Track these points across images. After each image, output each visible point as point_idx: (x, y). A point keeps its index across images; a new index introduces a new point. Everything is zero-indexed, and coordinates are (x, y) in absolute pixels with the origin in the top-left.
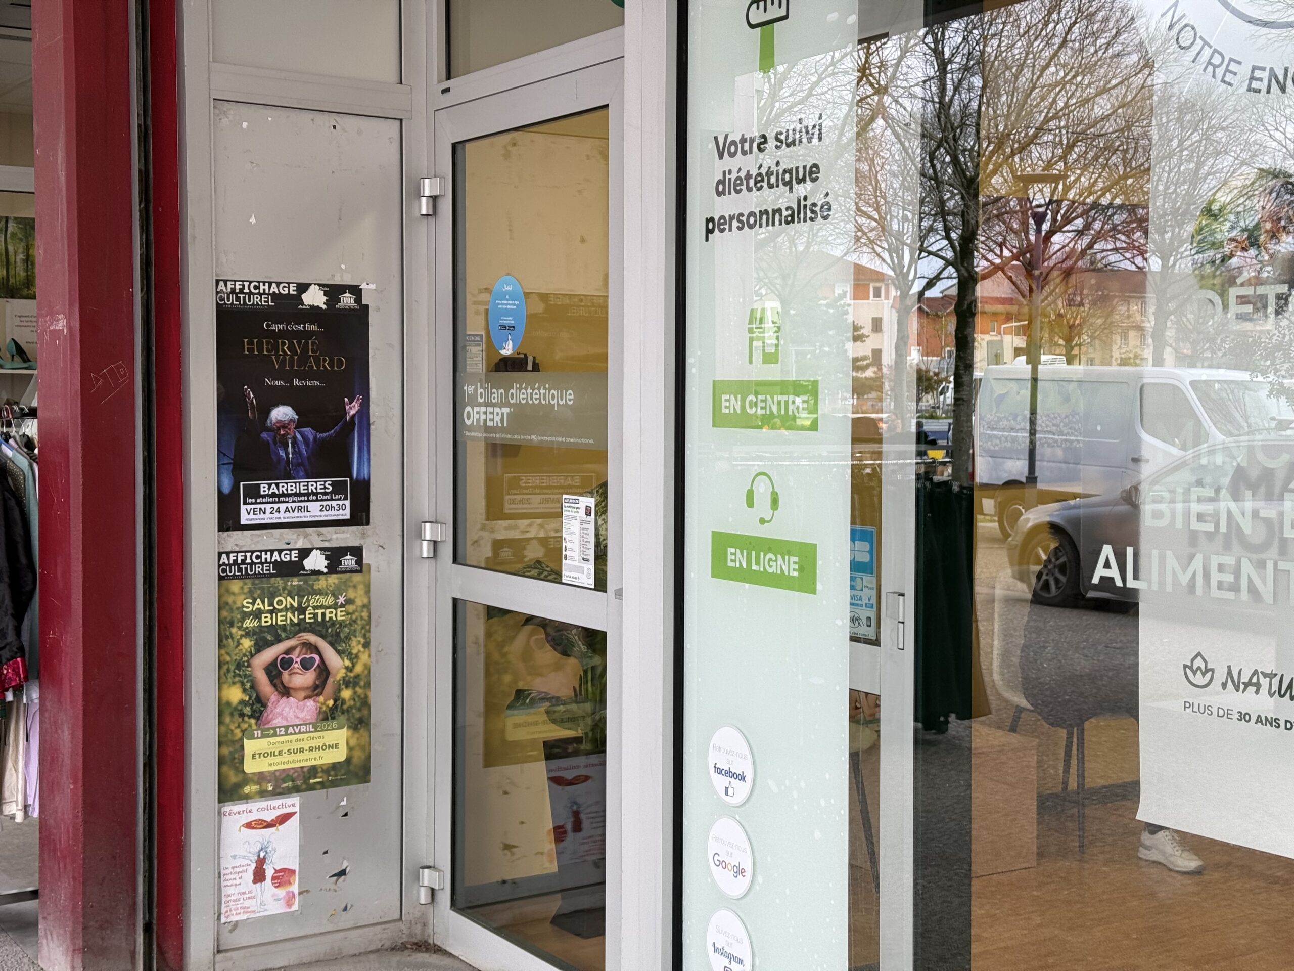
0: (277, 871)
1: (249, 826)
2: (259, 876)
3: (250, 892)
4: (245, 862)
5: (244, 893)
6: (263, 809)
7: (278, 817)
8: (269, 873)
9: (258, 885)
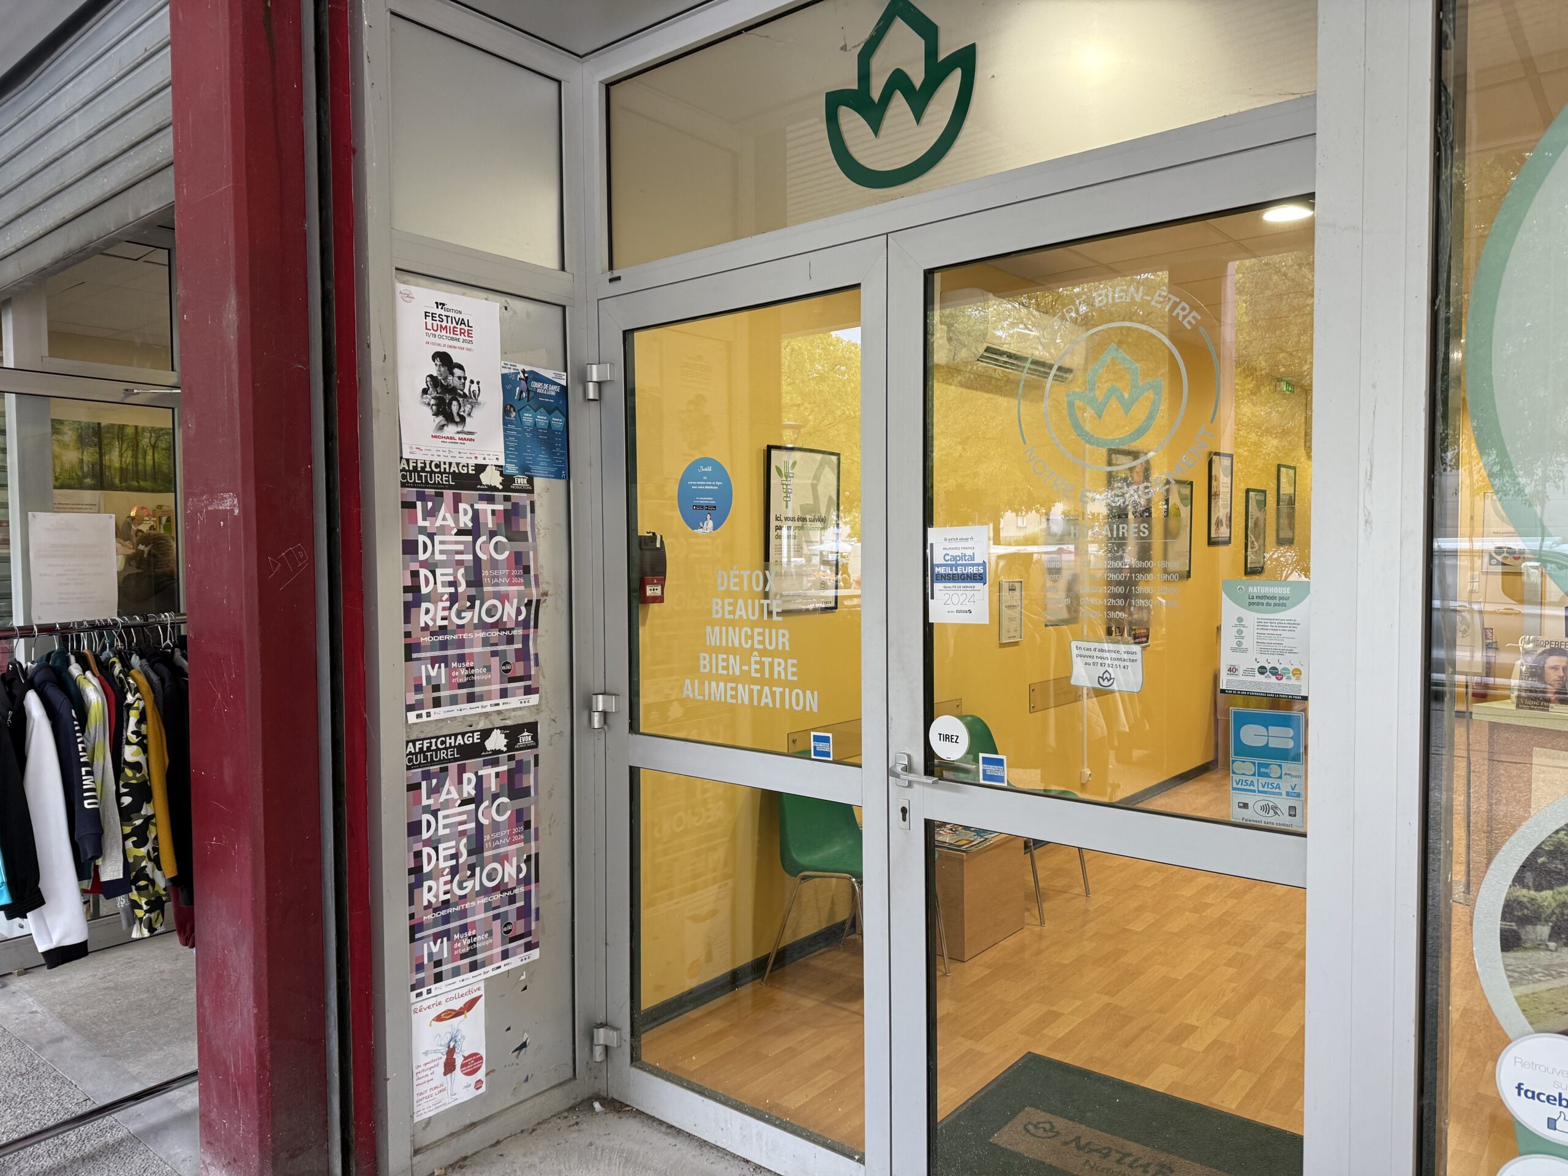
0: (465, 1058)
1: (439, 1018)
2: (449, 1067)
3: (441, 1085)
4: (435, 1056)
5: (435, 1088)
6: (451, 999)
7: (465, 1005)
9: (449, 1076)
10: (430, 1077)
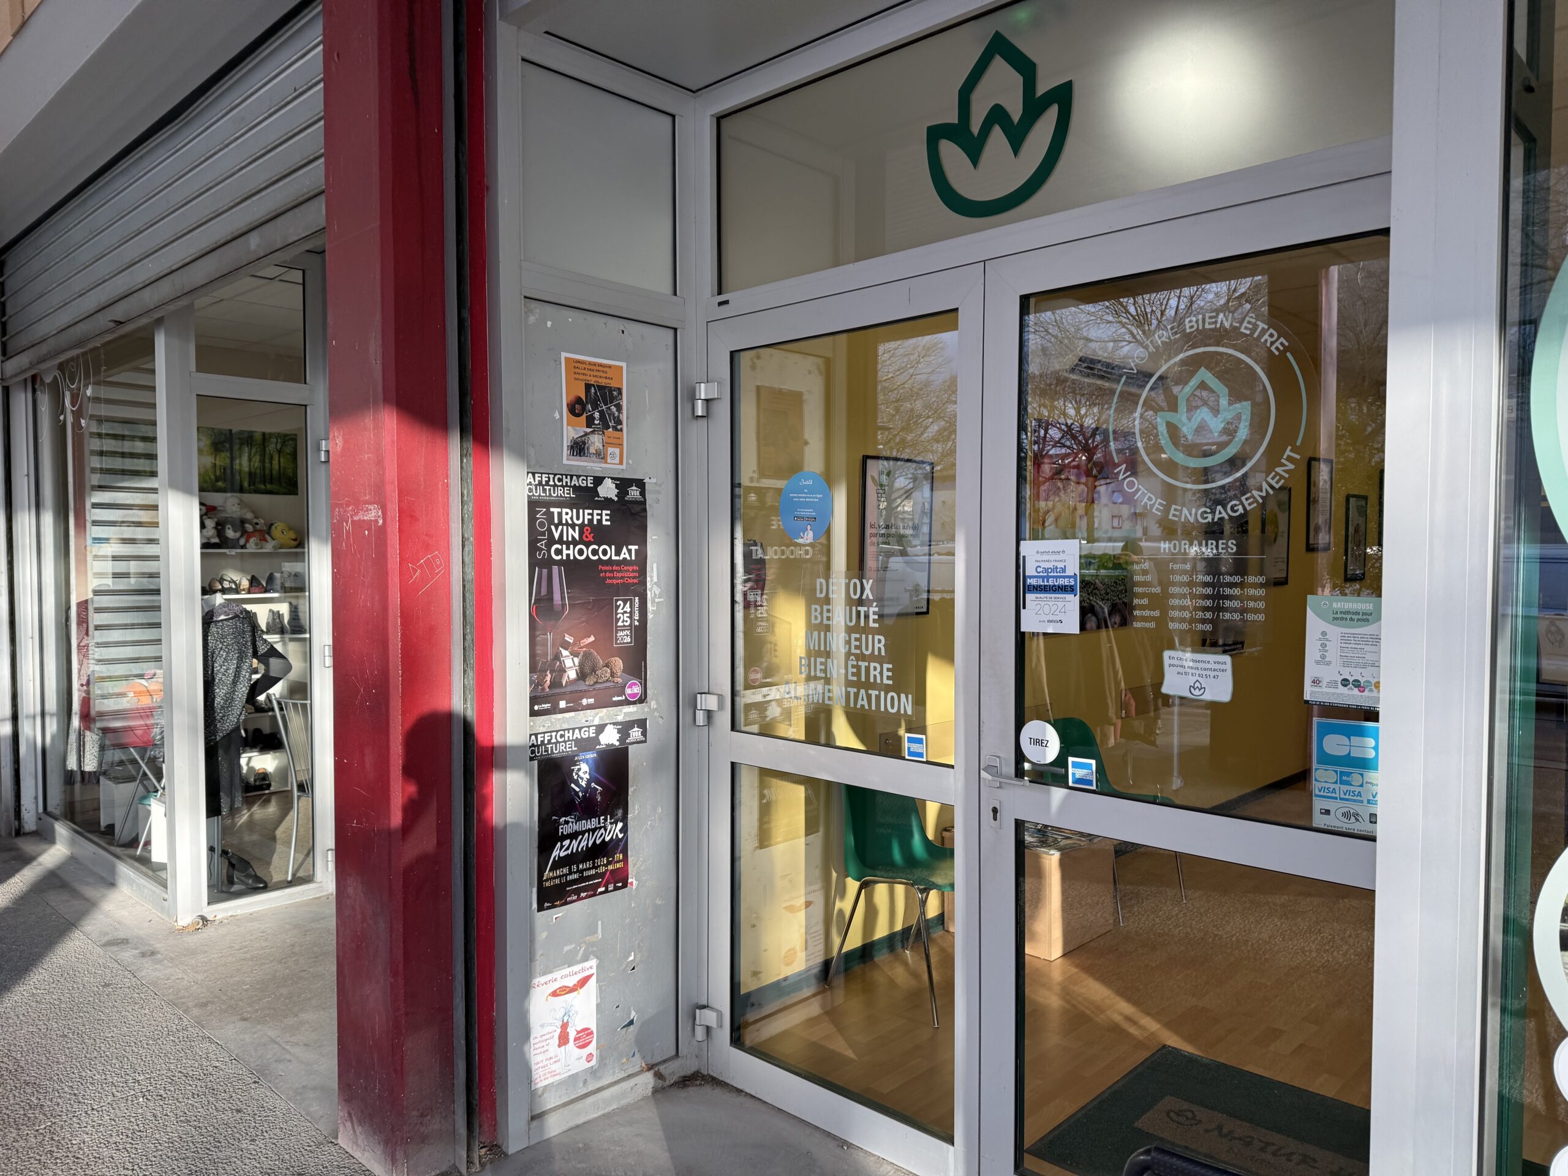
0: (578, 1032)
1: (554, 994)
2: (563, 1040)
3: (556, 1057)
4: (551, 1029)
5: (551, 1058)
6: (566, 976)
7: (578, 982)
8: (572, 1034)
9: (563, 1048)
10: (545, 1049)
